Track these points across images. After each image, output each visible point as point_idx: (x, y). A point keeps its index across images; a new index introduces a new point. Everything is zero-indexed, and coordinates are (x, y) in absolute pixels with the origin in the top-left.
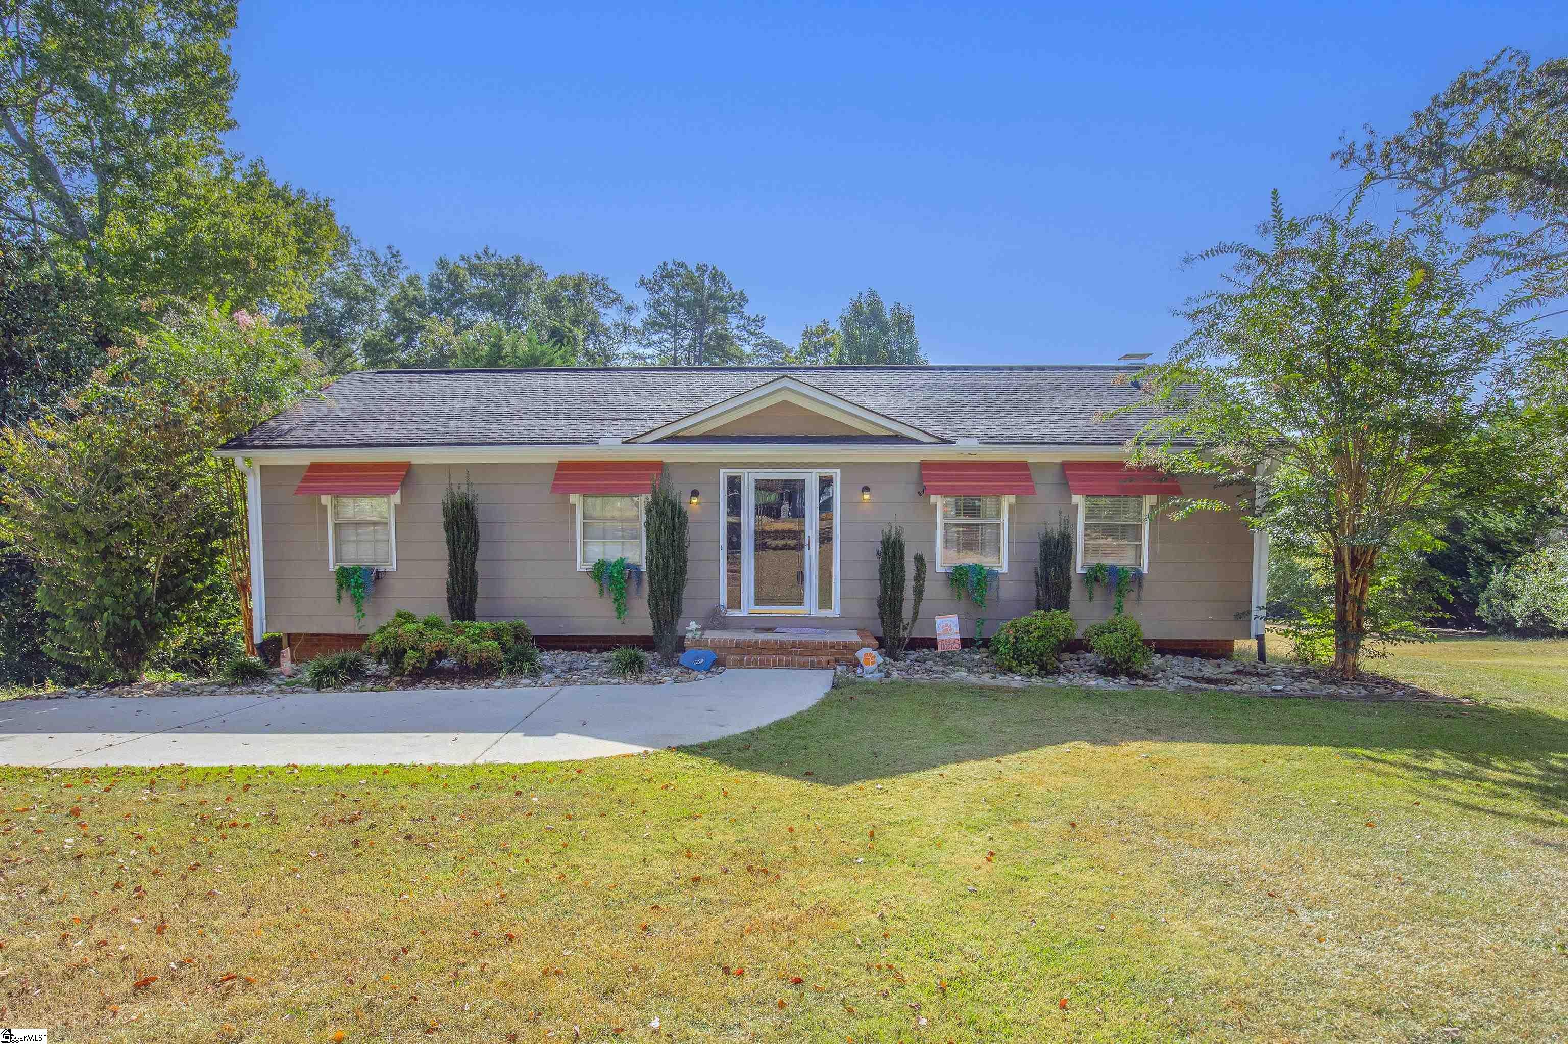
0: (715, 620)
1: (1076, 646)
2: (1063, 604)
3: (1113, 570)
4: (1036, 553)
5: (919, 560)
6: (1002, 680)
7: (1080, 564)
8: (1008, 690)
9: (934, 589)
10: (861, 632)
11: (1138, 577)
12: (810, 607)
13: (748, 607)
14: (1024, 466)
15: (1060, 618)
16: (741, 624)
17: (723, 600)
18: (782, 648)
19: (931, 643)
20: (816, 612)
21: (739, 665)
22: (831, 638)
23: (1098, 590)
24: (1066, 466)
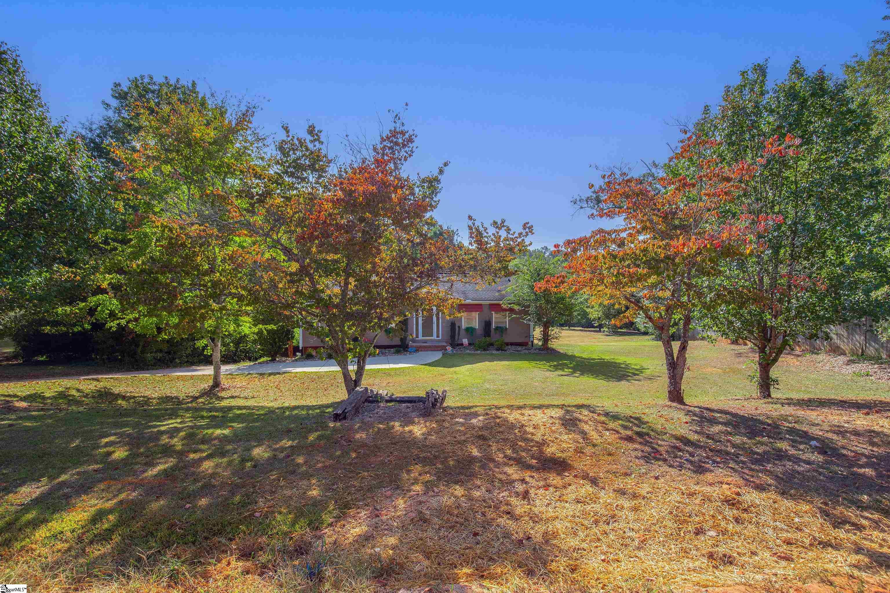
0: (413, 341)
1: (492, 344)
2: (489, 335)
3: (500, 327)
4: (483, 324)
5: (459, 327)
6: (476, 352)
7: (493, 326)
8: (478, 354)
9: (462, 333)
10: (446, 342)
11: (506, 329)
12: (434, 337)
13: (420, 337)
14: (481, 305)
15: (488, 339)
16: (419, 341)
17: (415, 336)
18: (430, 347)
19: (462, 344)
20: (436, 338)
21: (421, 351)
22: (440, 344)
23: (497, 331)
24: (491, 305)
